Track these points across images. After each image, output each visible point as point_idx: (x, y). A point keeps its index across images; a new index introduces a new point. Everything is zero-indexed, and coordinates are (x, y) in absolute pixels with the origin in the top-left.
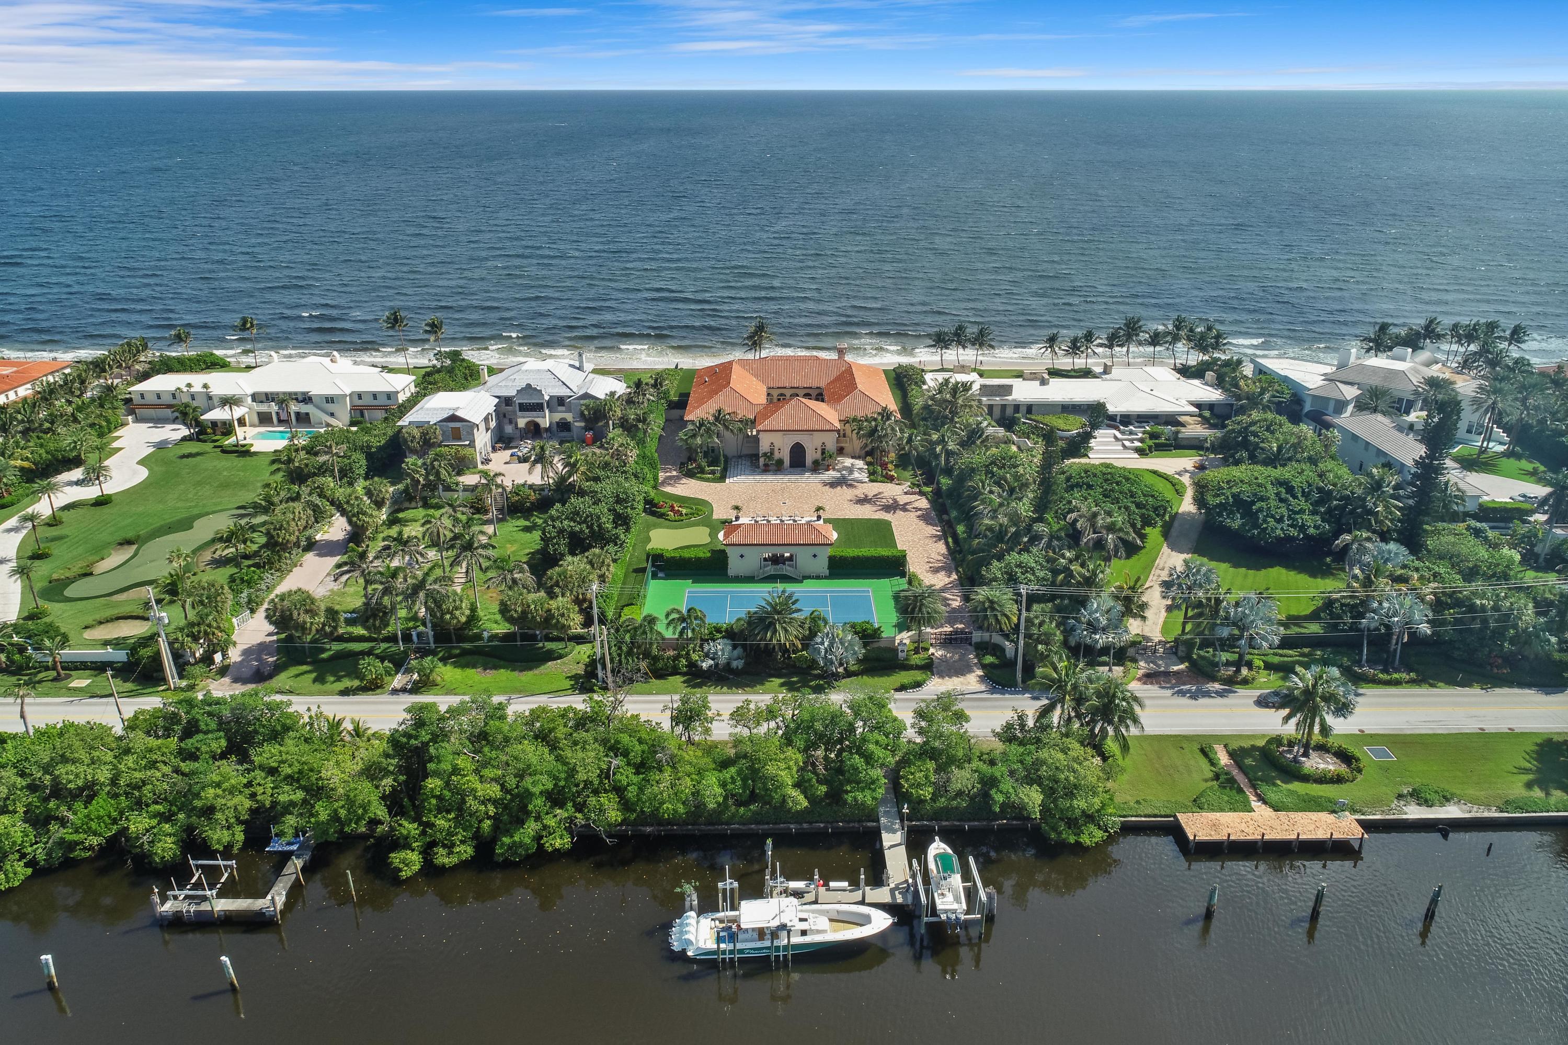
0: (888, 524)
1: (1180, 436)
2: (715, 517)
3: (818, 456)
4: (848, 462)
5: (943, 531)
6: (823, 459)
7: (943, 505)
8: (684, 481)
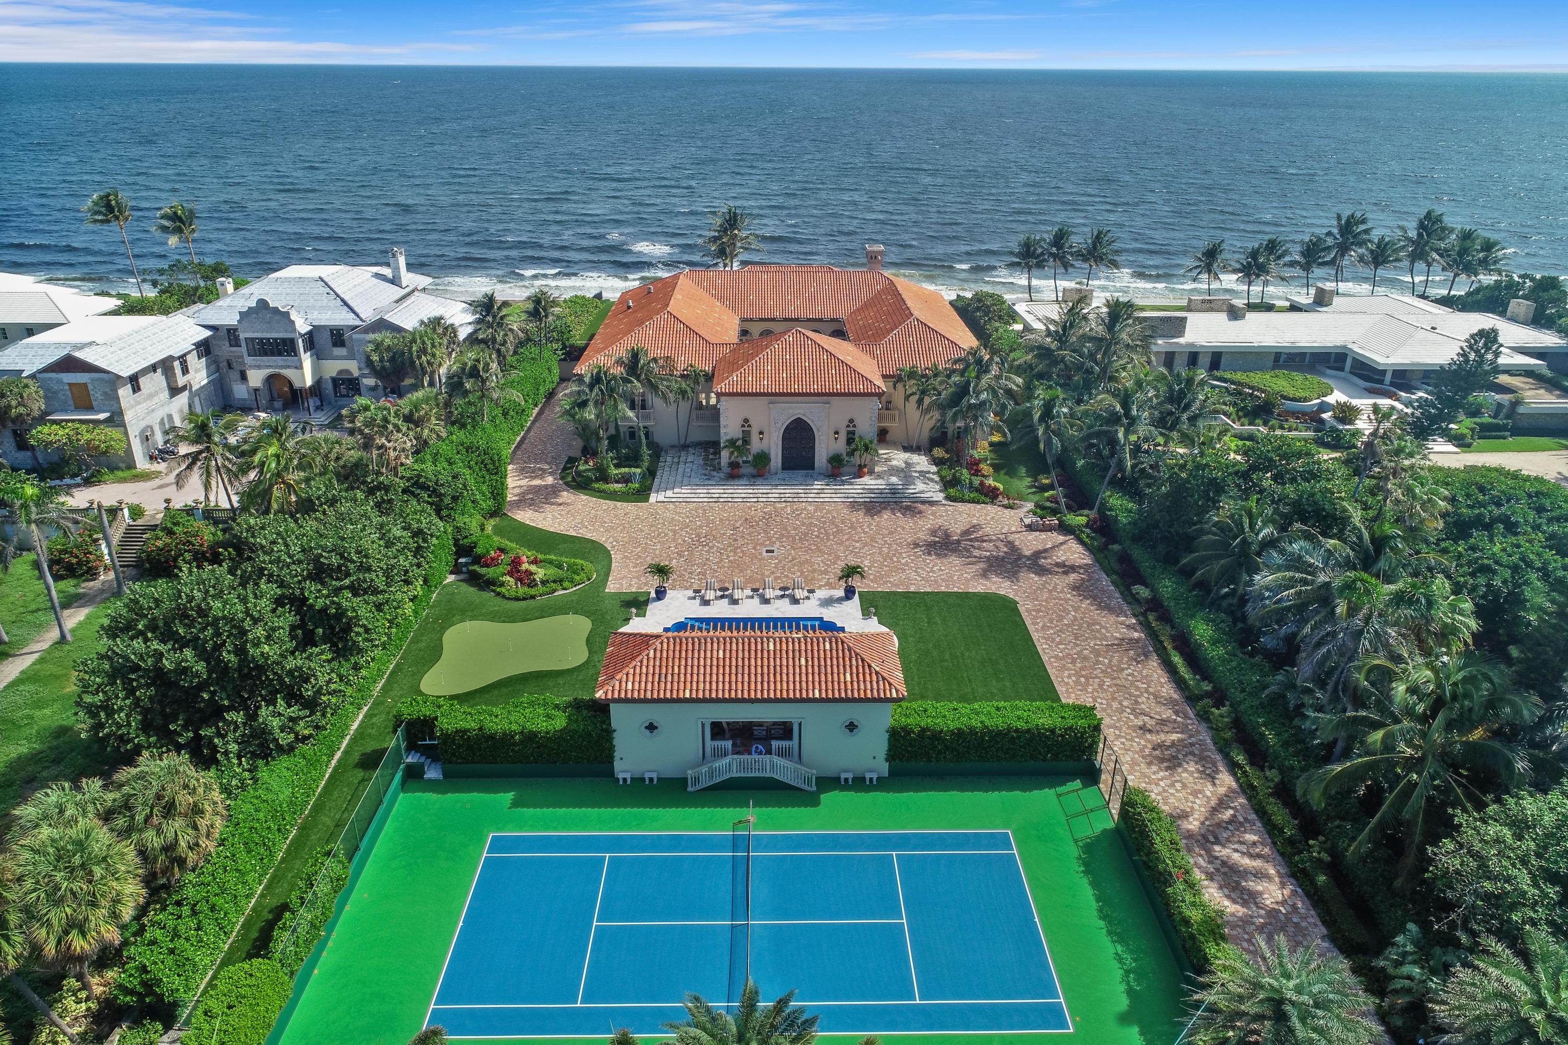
0: (1009, 607)
1: (1521, 410)
2: (612, 587)
3: (840, 446)
4: (899, 458)
5: (1146, 626)
6: (851, 454)
7: (1125, 558)
8: (566, 496)
